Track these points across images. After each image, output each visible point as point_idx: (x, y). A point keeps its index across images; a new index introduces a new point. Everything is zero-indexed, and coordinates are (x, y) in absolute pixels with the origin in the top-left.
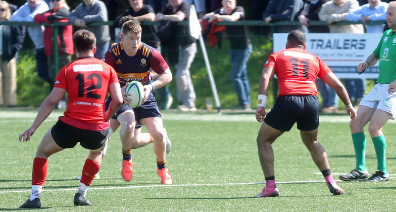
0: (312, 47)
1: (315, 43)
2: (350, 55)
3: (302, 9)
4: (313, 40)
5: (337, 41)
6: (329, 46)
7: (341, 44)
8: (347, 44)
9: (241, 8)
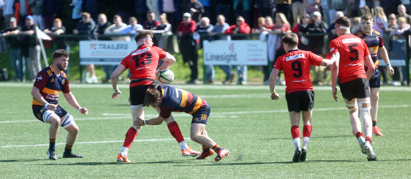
0: (100, 48)
1: (102, 46)
2: (120, 52)
3: (95, 28)
4: (101, 45)
5: (113, 45)
6: (109, 47)
7: (115, 46)
8: (118, 47)
9: (64, 28)
